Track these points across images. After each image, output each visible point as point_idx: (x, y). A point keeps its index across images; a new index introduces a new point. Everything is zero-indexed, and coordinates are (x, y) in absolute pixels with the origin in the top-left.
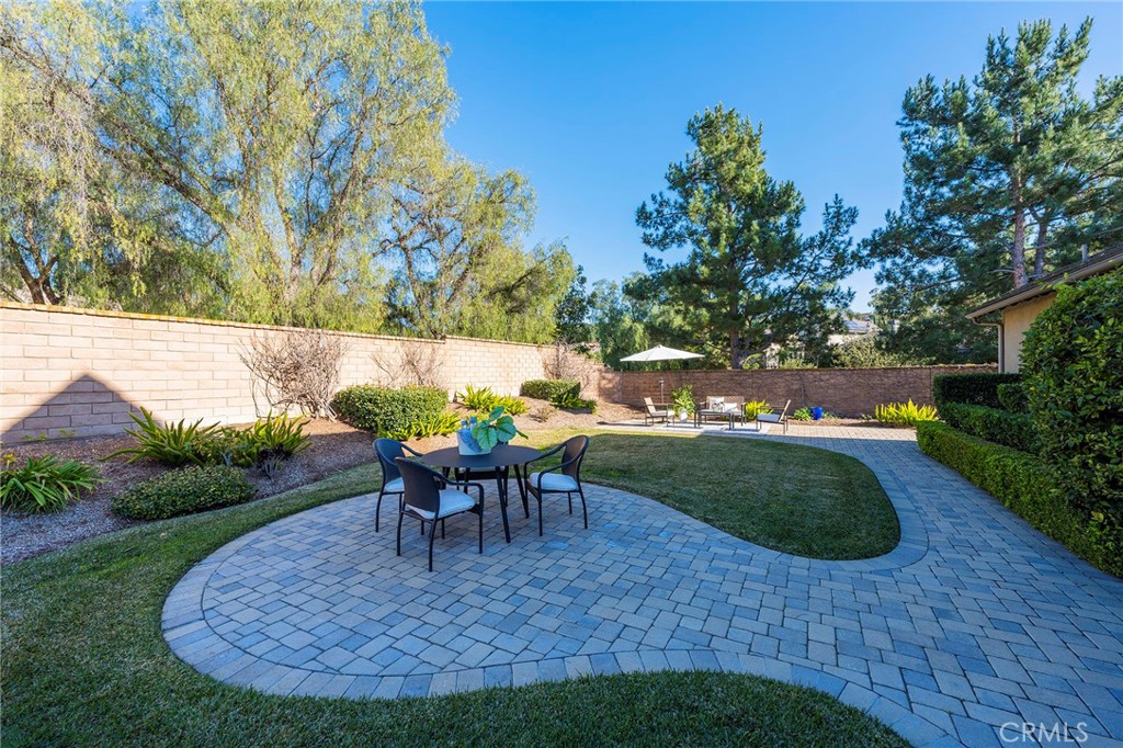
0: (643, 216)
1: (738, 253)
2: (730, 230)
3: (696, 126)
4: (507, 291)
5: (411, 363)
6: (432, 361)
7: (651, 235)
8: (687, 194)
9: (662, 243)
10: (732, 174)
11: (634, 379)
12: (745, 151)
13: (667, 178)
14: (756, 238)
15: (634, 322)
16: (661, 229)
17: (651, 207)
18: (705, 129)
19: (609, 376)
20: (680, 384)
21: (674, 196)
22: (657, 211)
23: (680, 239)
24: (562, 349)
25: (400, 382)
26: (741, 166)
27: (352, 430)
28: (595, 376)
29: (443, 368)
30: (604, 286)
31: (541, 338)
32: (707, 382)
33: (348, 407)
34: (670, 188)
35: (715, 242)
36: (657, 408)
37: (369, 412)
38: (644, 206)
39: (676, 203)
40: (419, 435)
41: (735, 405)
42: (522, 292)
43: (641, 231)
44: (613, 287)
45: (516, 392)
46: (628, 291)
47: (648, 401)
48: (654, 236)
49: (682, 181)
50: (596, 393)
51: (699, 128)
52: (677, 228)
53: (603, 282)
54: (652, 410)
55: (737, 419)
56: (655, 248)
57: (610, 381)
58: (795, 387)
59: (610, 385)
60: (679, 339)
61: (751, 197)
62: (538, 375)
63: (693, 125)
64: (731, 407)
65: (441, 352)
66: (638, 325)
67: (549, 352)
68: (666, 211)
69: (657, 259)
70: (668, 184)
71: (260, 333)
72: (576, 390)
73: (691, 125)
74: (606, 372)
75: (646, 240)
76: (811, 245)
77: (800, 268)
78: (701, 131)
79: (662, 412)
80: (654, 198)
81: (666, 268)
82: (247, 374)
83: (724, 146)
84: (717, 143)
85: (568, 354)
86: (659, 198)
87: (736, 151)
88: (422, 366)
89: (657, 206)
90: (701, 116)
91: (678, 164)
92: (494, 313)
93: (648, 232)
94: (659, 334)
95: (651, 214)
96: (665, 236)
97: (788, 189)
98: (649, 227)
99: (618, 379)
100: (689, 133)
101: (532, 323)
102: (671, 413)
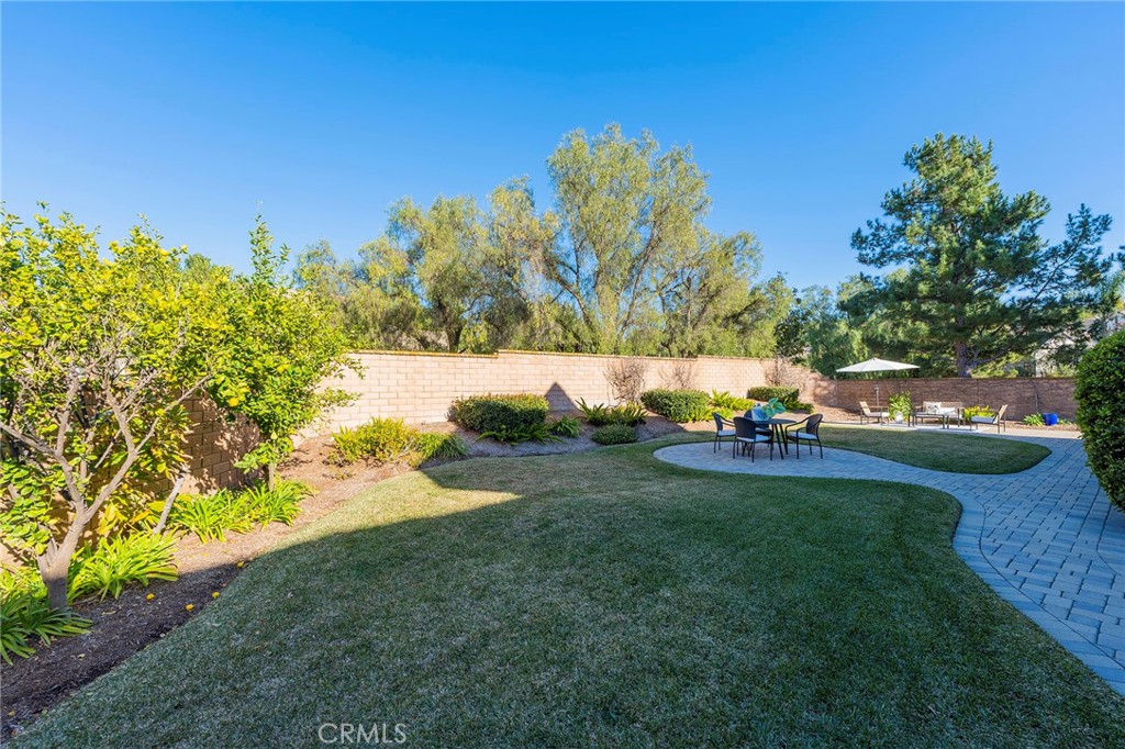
0: (858, 240)
1: (962, 268)
2: (952, 251)
3: (914, 156)
4: (735, 317)
5: (678, 374)
6: (689, 373)
7: (867, 255)
8: (906, 217)
9: (879, 261)
10: (955, 196)
11: (849, 386)
12: (970, 174)
13: (883, 206)
14: (980, 255)
15: (850, 328)
16: (878, 250)
17: (866, 232)
18: (925, 158)
19: (824, 384)
20: (898, 390)
21: (892, 221)
22: (874, 235)
23: (898, 257)
24: (780, 362)
25: (673, 387)
26: (966, 186)
27: (655, 415)
28: (810, 384)
29: (697, 378)
30: (815, 293)
31: (763, 353)
32: (927, 389)
33: (651, 401)
34: (887, 214)
35: (935, 262)
36: (872, 410)
37: (666, 404)
38: (859, 232)
39: (893, 227)
40: (694, 420)
41: (953, 409)
42: (746, 317)
43: (856, 252)
44: (826, 293)
45: (744, 395)
46: (842, 306)
47: (863, 404)
48: (871, 255)
49: (900, 206)
50: (812, 398)
51: (918, 158)
52: (895, 247)
53: (814, 288)
54: (867, 411)
55: (954, 422)
56: (872, 265)
57: (825, 388)
58: (1028, 395)
59: (826, 392)
60: (898, 351)
61: (978, 214)
62: (760, 382)
63: (911, 156)
64: (949, 410)
65: (695, 366)
66: (855, 332)
67: (769, 364)
68: (883, 234)
69: (873, 276)
70: (884, 211)
71: (611, 360)
72: (795, 395)
73: (908, 157)
74: (822, 380)
75: (862, 260)
76: (1054, 253)
77: (1040, 277)
78: (919, 161)
79: (878, 414)
80: (869, 224)
81: (884, 285)
82: (606, 382)
83: (946, 171)
84: (938, 168)
85: (785, 365)
86: (875, 224)
87: (958, 175)
88: (684, 377)
89: (873, 230)
90: (920, 146)
91: (895, 190)
92: (728, 337)
93: (864, 252)
94: (876, 346)
95: (867, 238)
96: (883, 254)
97: (1024, 203)
98: (865, 249)
99: (832, 387)
100: (907, 163)
101: (754, 342)
102: (885, 414)
